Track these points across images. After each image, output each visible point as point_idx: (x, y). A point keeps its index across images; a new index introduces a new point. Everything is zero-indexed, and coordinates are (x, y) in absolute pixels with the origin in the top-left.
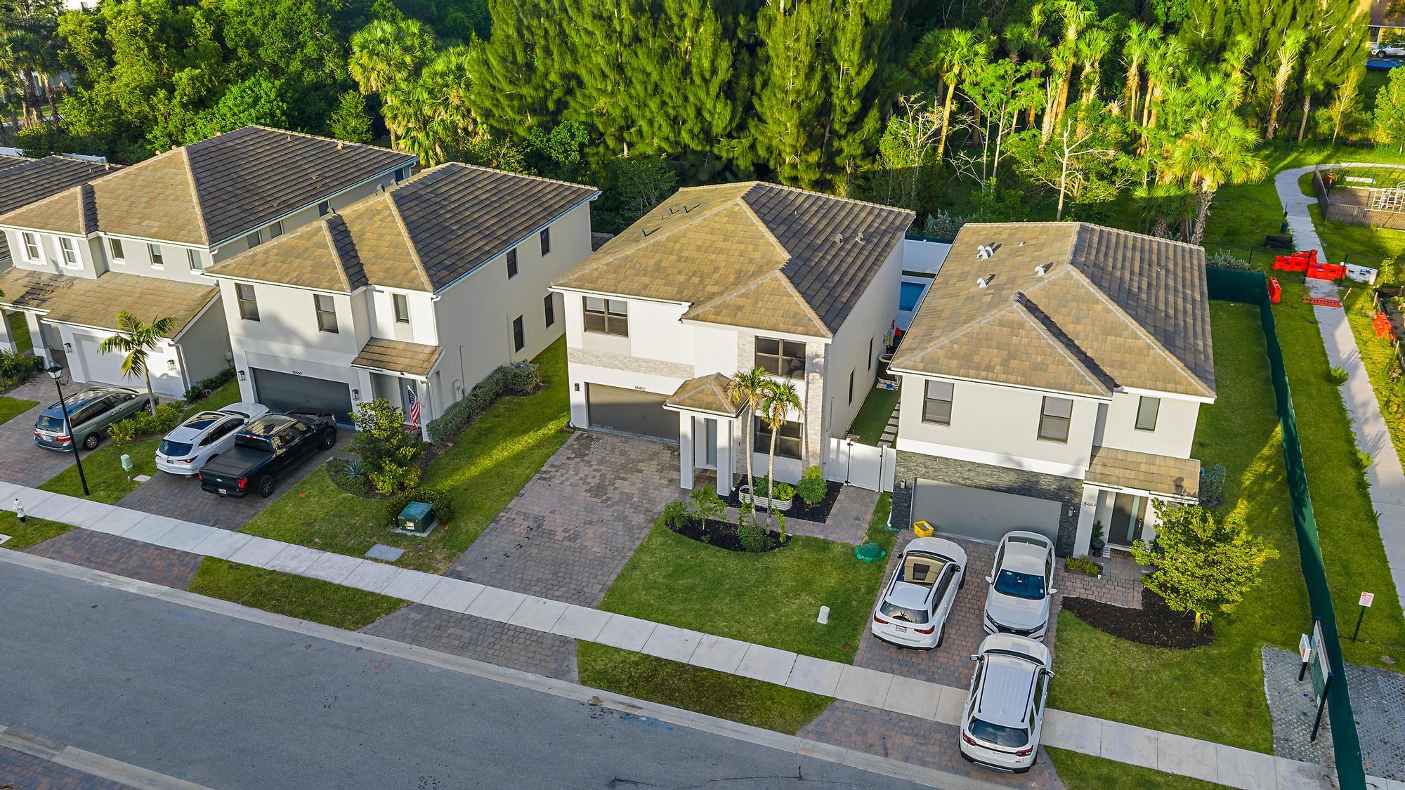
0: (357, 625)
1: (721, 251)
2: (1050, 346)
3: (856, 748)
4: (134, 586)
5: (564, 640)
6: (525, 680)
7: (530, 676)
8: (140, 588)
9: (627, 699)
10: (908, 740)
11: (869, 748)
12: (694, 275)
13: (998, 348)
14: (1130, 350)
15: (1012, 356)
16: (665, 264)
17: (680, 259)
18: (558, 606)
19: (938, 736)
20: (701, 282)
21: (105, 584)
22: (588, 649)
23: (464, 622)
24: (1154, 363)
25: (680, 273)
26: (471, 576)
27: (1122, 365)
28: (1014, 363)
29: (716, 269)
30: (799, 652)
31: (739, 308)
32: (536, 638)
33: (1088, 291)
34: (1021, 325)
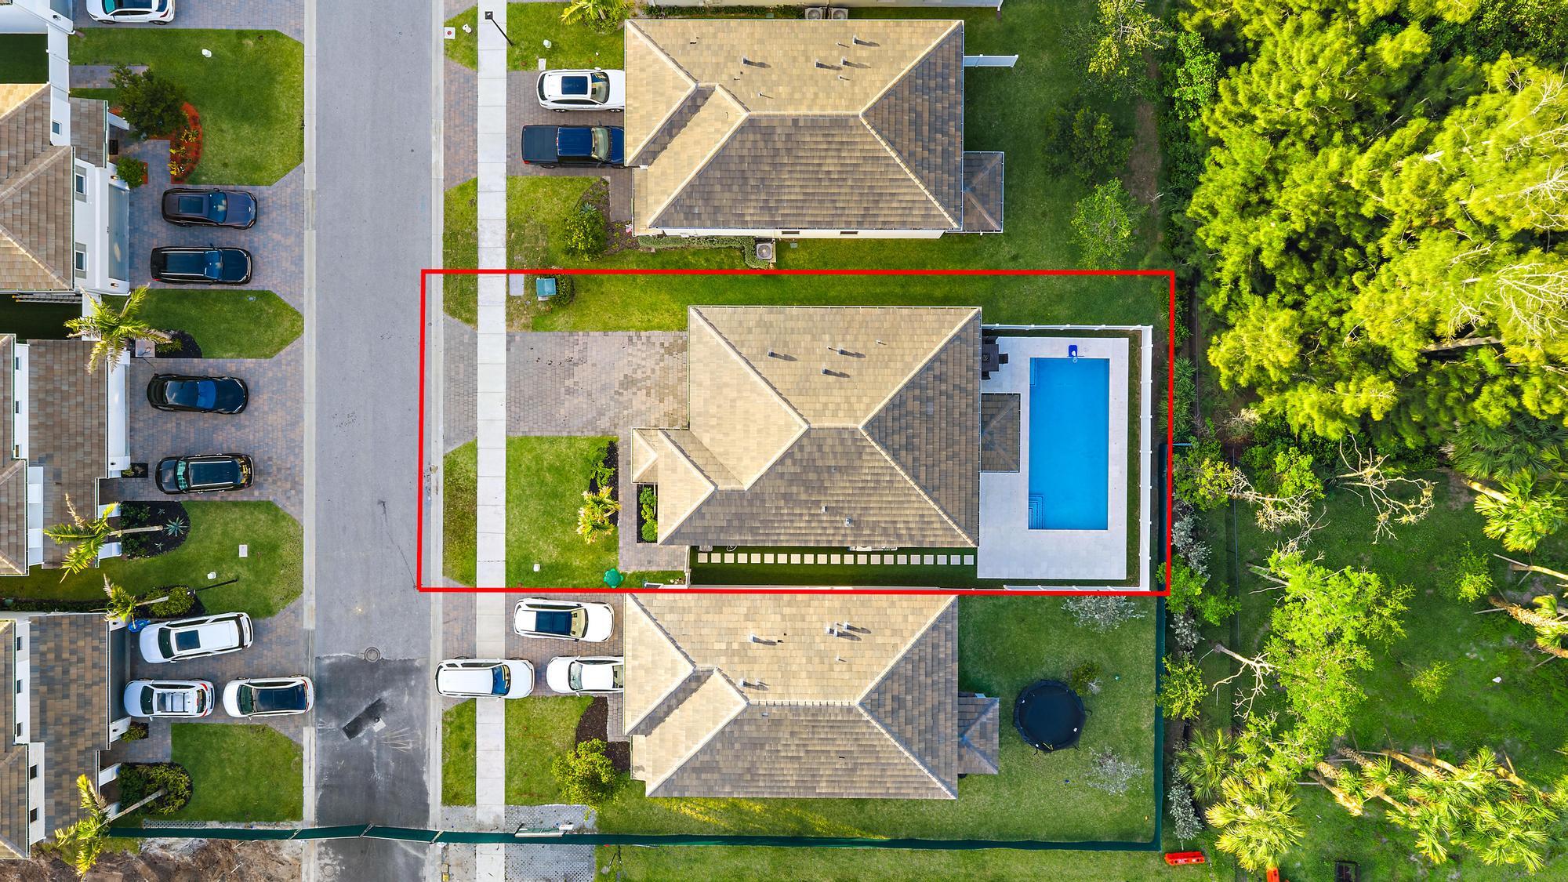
0: (450, 311)
1: (747, 431)
2: (660, 695)
3: (444, 607)
4: (438, 158)
5: (473, 431)
6: (437, 426)
7: (441, 428)
8: (437, 162)
9: (441, 484)
10: (458, 631)
11: (446, 614)
12: (719, 418)
13: (653, 662)
14: (675, 745)
15: (647, 671)
16: (725, 391)
17: (733, 401)
18: (502, 413)
19: (465, 645)
20: (713, 427)
21: (434, 138)
22: (472, 448)
23: (471, 369)
24: (668, 760)
25: (719, 407)
26: (513, 350)
27: (662, 740)
28: (642, 673)
29: (726, 434)
30: (507, 562)
31: (674, 470)
32: (472, 414)
33: (723, 717)
34: (674, 675)
